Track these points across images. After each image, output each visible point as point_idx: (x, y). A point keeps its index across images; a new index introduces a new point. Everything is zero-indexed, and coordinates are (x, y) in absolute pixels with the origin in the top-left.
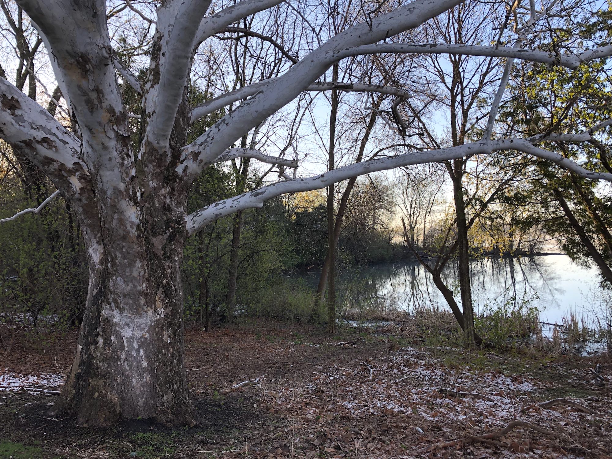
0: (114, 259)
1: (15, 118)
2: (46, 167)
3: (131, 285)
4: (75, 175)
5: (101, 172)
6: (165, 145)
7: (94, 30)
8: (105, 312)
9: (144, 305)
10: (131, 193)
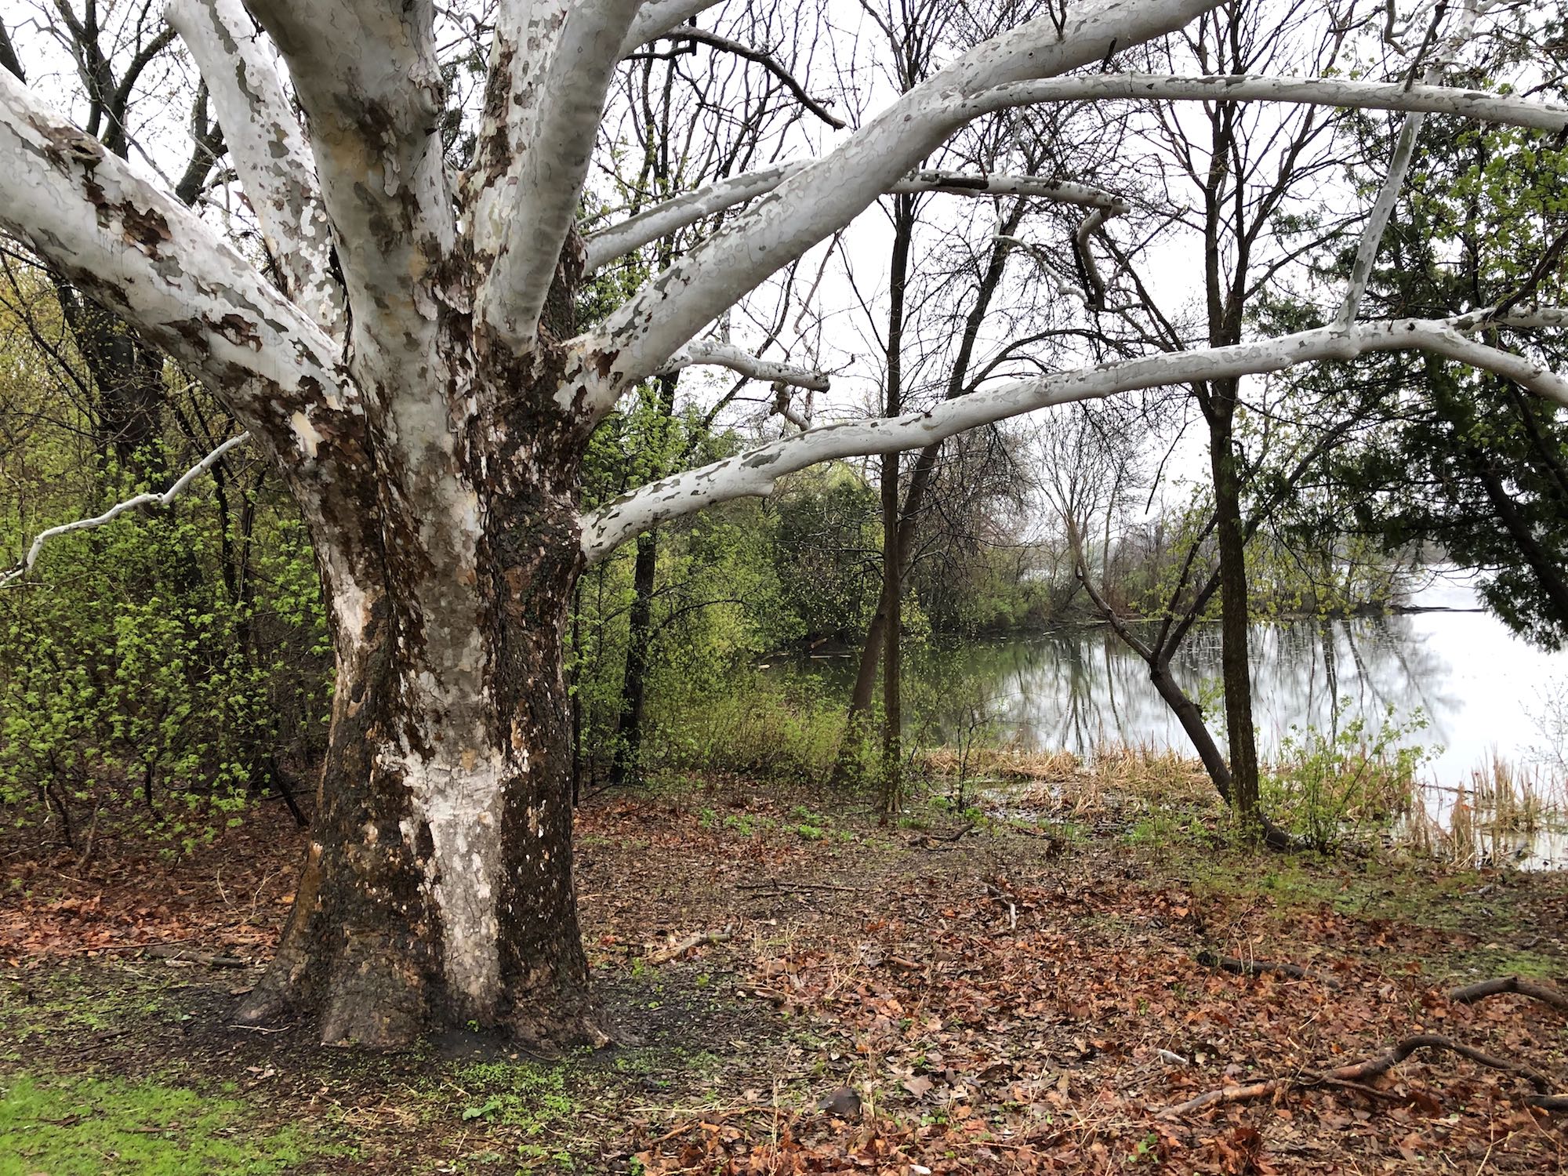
0: (415, 625)
1: (157, 264)
2: (233, 389)
3: (454, 690)
4: (303, 412)
5: (397, 406)
6: (528, 334)
7: (404, 41)
8: (385, 758)
9: (484, 742)
10: (467, 460)
